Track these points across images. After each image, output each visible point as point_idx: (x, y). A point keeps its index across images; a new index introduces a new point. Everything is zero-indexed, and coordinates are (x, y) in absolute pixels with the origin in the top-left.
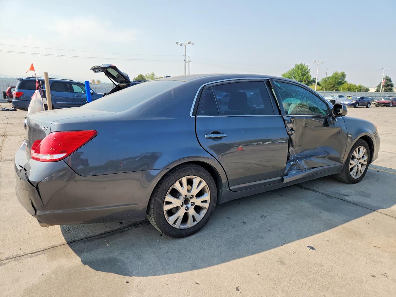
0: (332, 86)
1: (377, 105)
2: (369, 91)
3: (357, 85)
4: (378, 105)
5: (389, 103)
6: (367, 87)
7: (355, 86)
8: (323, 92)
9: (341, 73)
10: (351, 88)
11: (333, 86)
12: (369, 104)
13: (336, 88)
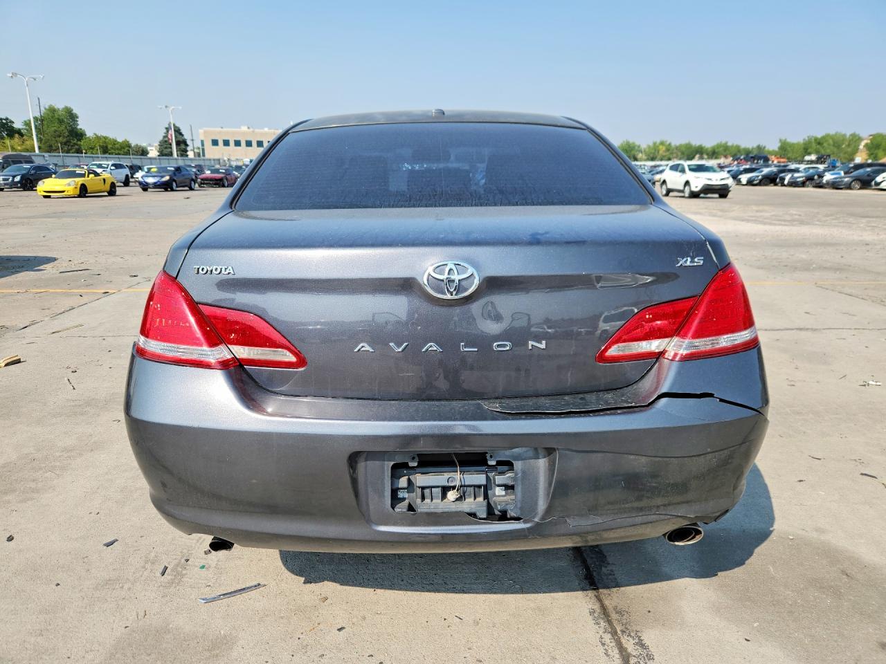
0: (65, 140)
1: (201, 183)
2: (148, 153)
3: (120, 140)
4: (204, 184)
5: (221, 180)
6: (144, 145)
7: (115, 142)
8: (57, 154)
9: (63, 109)
10: (109, 146)
11: (67, 142)
12: (193, 183)
13: (76, 147)
